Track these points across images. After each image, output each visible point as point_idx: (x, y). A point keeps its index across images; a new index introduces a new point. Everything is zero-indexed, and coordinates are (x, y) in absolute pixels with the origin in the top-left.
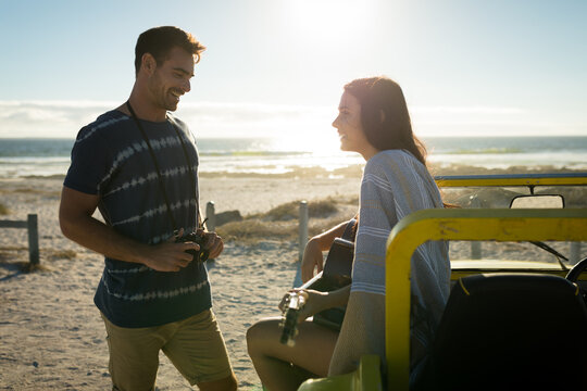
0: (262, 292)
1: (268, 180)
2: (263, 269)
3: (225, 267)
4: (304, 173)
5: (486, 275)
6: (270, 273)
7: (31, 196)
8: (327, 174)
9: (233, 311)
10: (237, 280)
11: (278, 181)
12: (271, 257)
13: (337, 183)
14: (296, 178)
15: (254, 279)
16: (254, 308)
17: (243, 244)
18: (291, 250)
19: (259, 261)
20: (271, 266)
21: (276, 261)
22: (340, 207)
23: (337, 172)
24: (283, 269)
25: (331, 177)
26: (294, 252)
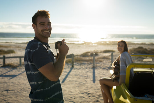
0: (87, 74)
1: (77, 45)
2: (85, 69)
3: (76, 68)
4: (87, 43)
5: (139, 72)
6: (87, 70)
7: (19, 49)
8: (92, 44)
9: (81, 78)
10: (80, 71)
11: (80, 45)
12: (86, 66)
13: (95, 46)
14: (85, 45)
15: (84, 71)
16: (86, 77)
17: (79, 63)
18: (90, 64)
19: (83, 67)
20: (86, 68)
21: (87, 67)
22: (99, 54)
23: (95, 43)
24: (89, 69)
25: (94, 45)
26: (91, 65)
